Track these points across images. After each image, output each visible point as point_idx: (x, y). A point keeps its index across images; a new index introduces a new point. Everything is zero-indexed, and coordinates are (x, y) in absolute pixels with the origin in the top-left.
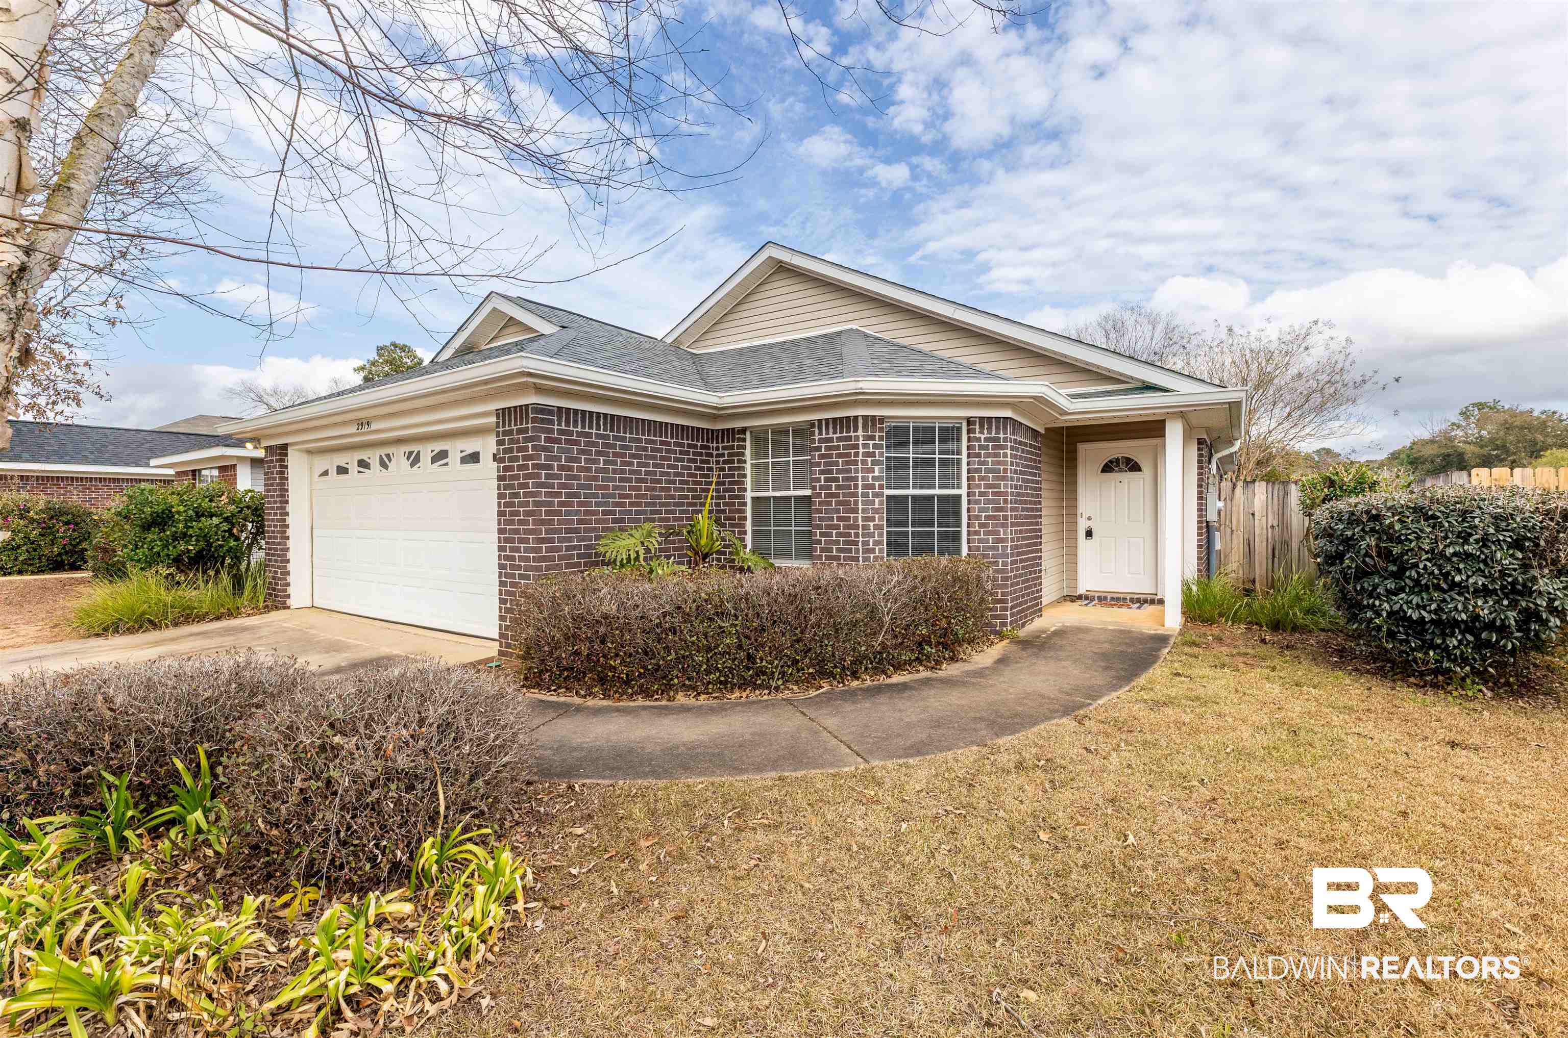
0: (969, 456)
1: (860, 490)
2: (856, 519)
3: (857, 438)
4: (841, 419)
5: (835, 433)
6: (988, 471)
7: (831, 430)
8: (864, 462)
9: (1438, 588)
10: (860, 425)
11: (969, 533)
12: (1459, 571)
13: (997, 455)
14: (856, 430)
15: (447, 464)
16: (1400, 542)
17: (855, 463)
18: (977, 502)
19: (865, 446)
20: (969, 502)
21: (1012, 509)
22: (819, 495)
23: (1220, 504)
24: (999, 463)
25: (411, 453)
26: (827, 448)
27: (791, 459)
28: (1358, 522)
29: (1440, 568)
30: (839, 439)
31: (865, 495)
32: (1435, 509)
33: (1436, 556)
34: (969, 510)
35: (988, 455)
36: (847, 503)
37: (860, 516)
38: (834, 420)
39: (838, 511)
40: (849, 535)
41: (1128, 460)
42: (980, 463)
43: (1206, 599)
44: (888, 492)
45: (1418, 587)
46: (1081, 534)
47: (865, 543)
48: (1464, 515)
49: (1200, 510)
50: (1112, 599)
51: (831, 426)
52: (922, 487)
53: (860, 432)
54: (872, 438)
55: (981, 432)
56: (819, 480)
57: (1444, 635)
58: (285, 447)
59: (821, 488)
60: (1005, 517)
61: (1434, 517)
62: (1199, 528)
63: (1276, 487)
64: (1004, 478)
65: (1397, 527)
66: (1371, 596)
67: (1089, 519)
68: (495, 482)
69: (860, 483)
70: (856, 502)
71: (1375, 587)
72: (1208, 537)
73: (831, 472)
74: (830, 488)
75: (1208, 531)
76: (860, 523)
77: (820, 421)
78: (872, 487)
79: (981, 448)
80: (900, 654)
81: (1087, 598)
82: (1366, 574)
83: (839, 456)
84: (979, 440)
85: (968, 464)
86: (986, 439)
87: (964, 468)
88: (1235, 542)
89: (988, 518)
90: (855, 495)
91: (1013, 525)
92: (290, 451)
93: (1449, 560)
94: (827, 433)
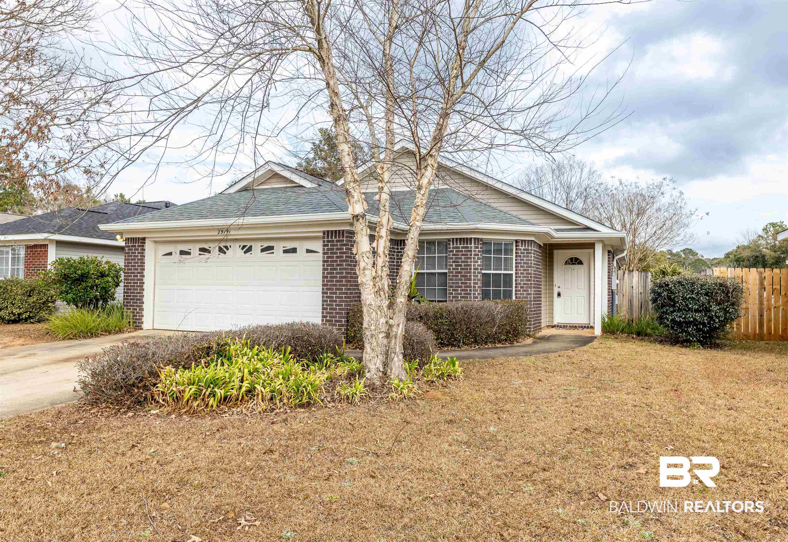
0: (516, 256)
1: (472, 271)
2: (470, 283)
3: (471, 247)
4: (464, 239)
5: (460, 244)
6: (524, 263)
7: (458, 243)
8: (474, 258)
9: (685, 310)
10: (473, 242)
11: (516, 291)
12: (690, 303)
13: (528, 257)
14: (471, 244)
15: (273, 253)
16: (674, 294)
17: (471, 258)
18: (520, 277)
19: (475, 251)
20: (516, 277)
21: (534, 281)
22: (452, 272)
23: (618, 282)
24: (528, 260)
25: (244, 247)
26: (456, 251)
27: (437, 255)
28: (662, 286)
29: (685, 302)
30: (463, 248)
31: (474, 273)
32: (684, 282)
33: (684, 299)
34: (516, 280)
35: (524, 256)
36: (467, 276)
37: (472, 282)
38: (460, 239)
39: (461, 280)
40: (467, 290)
41: (576, 259)
42: (521, 260)
43: (611, 324)
44: (483, 272)
45: (680, 310)
46: (555, 295)
47: (474, 294)
48: (693, 284)
49: (609, 284)
50: (570, 326)
51: (458, 242)
52: (496, 270)
53: (473, 245)
54: (478, 248)
55: (522, 246)
56: (452, 265)
57: (687, 327)
58: (144, 239)
59: (453, 269)
60: (531, 284)
61: (684, 285)
62: (609, 292)
63: (643, 274)
64: (530, 267)
65: (673, 288)
66: (666, 314)
67: (559, 287)
68: (321, 263)
69: (472, 267)
70: (470, 276)
71: (667, 310)
72: (612, 298)
73: (458, 262)
74: (458, 269)
75: (612, 294)
76: (472, 285)
77: (453, 239)
78: (477, 269)
79: (522, 253)
80: (501, 336)
81: (558, 326)
82: (665, 306)
83: (463, 255)
84: (521, 249)
85: (516, 260)
86: (524, 250)
87: (514, 262)
88: (624, 300)
89: (524, 284)
90: (470, 272)
91: (534, 287)
92: (147, 241)
93: (688, 300)
94: (457, 245)
